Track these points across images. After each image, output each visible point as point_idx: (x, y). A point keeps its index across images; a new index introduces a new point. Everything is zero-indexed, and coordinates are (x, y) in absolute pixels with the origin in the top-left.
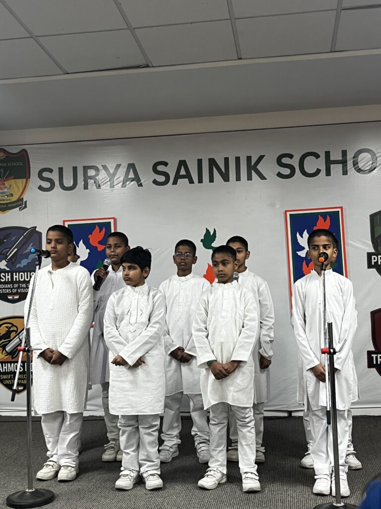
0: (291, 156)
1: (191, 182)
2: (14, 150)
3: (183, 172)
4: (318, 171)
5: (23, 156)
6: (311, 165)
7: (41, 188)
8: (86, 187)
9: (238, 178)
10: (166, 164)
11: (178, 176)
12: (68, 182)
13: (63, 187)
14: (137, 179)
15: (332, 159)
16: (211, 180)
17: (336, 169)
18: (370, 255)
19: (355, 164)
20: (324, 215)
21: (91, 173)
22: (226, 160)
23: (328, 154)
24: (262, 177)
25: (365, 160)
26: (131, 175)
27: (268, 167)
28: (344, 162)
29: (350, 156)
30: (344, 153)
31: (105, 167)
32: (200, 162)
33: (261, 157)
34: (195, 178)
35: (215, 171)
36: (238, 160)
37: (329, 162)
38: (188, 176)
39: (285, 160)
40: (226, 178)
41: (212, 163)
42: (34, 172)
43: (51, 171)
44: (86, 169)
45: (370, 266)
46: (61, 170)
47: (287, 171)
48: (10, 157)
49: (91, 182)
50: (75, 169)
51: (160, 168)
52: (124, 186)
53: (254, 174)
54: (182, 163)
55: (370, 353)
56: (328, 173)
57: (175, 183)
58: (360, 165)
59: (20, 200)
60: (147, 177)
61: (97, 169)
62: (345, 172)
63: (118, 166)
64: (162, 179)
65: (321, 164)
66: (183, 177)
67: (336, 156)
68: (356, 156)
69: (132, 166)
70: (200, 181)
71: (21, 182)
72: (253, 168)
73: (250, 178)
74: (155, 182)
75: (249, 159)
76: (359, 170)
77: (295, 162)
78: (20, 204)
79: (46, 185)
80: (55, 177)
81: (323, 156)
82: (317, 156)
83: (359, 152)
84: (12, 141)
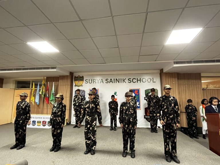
0: (131, 79)
1: (112, 83)
2: (81, 76)
4: (136, 82)
5: (83, 77)
6: (134, 81)
7: (85, 83)
8: (93, 83)
9: (121, 82)
10: (108, 79)
11: (110, 82)
12: (90, 82)
13: (89, 83)
14: (103, 82)
15: (138, 79)
16: (116, 82)
17: (139, 81)
18: (145, 97)
19: (142, 81)
20: (136, 90)
21: (95, 80)
22: (119, 79)
23: (137, 79)
25: (144, 80)
26: (102, 81)
27: (127, 81)
28: (140, 80)
30: (140, 79)
31: (97, 79)
32: (114, 79)
33: (125, 79)
34: (113, 82)
35: (117, 81)
36: (121, 79)
38: (112, 82)
39: (130, 80)
40: (119, 82)
41: (116, 79)
42: (84, 80)
43: (87, 80)
44: (94, 80)
45: (145, 99)
46: (89, 80)
47: (130, 82)
48: (80, 77)
49: (94, 82)
50: (92, 80)
51: (107, 80)
52: (100, 83)
53: (124, 82)
54: (111, 79)
55: (144, 116)
56: (137, 82)
57: (110, 83)
60: (105, 81)
62: (140, 82)
63: (99, 79)
64: (107, 82)
65: (136, 80)
69: (102, 79)
70: (114, 83)
71: (82, 82)
72: (124, 81)
73: (123, 82)
74: (106, 83)
75: (123, 79)
76: (143, 82)
77: (131, 80)
78: (82, 85)
79: (87, 82)
80: (88, 81)
82: (135, 79)
83: (143, 79)
84: (81, 74)
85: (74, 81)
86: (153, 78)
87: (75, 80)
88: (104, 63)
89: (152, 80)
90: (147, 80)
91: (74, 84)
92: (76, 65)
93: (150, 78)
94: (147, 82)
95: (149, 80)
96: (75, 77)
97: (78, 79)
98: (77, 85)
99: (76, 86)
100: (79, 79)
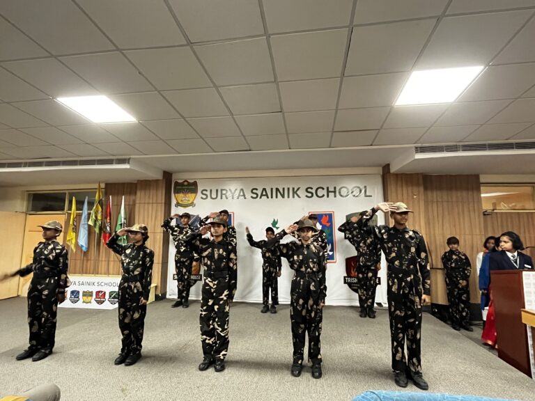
0: (312, 188)
1: (268, 198)
2: (191, 181)
3: (264, 193)
4: (324, 195)
5: (195, 184)
6: (320, 192)
7: (202, 198)
8: (221, 198)
9: (288, 197)
10: (257, 189)
11: (262, 195)
12: (214, 196)
13: (211, 198)
14: (244, 195)
16: (277, 197)
17: (331, 195)
19: (340, 193)
20: (326, 215)
21: (224, 192)
22: (284, 189)
23: (328, 188)
24: (299, 197)
25: (344, 192)
26: (242, 194)
27: (302, 193)
28: (335, 192)
29: (337, 190)
30: (335, 188)
31: (230, 190)
32: (272, 189)
33: (298, 189)
34: (270, 196)
35: (279, 194)
36: (288, 189)
37: (328, 192)
38: (267, 195)
39: (309, 190)
40: (283, 196)
41: (277, 190)
42: (199, 191)
43: (206, 191)
44: (222, 190)
46: (211, 191)
47: (310, 195)
48: (189, 184)
49: (224, 196)
50: (217, 191)
51: (254, 191)
52: (238, 198)
53: (295, 195)
54: (264, 189)
55: (345, 277)
56: (328, 196)
57: (261, 198)
58: (342, 194)
59: (193, 203)
60: (249, 195)
61: (226, 190)
62: (335, 196)
63: (236, 190)
64: (255, 196)
65: (325, 192)
66: (264, 195)
67: (331, 189)
68: (340, 189)
69: (242, 190)
70: (272, 197)
71: (193, 195)
72: (295, 192)
73: (294, 197)
74: (252, 197)
75: (293, 189)
76: (341, 196)
77: (314, 191)
78: (192, 204)
79: (204, 197)
80: (208, 193)
81: (326, 190)
82: (323, 189)
83: (342, 188)
84: (190, 178)
85: (175, 193)
86: (365, 187)
87: (177, 192)
88: (248, 148)
89: (363, 191)
90: (350, 192)
91: (174, 202)
92: (179, 153)
93: (359, 187)
94: (351, 195)
95: (356, 192)
96: (177, 184)
97: (184, 189)
98: (180, 202)
99: (178, 205)
100: (187, 189)
